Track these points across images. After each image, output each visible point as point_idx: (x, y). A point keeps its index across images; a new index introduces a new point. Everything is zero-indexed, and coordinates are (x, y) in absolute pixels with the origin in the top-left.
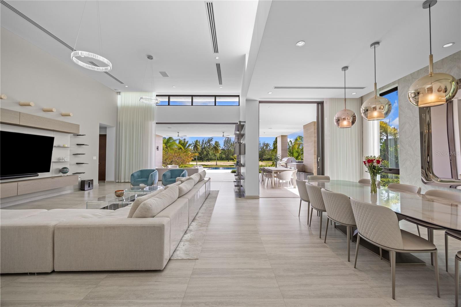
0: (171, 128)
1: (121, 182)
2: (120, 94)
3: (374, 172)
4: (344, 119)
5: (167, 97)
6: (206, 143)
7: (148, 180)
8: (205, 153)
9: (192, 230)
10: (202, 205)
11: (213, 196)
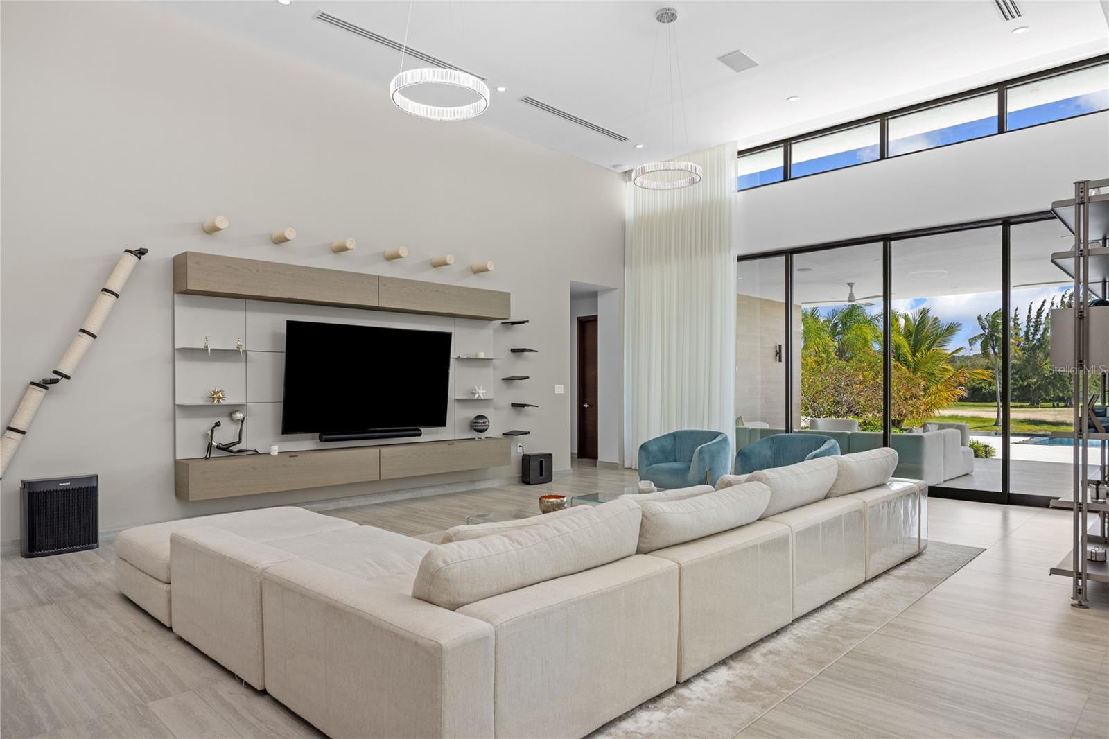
0: (811, 270)
1: (632, 469)
5: (781, 151)
7: (689, 470)
9: (690, 699)
10: (835, 600)
11: (924, 572)
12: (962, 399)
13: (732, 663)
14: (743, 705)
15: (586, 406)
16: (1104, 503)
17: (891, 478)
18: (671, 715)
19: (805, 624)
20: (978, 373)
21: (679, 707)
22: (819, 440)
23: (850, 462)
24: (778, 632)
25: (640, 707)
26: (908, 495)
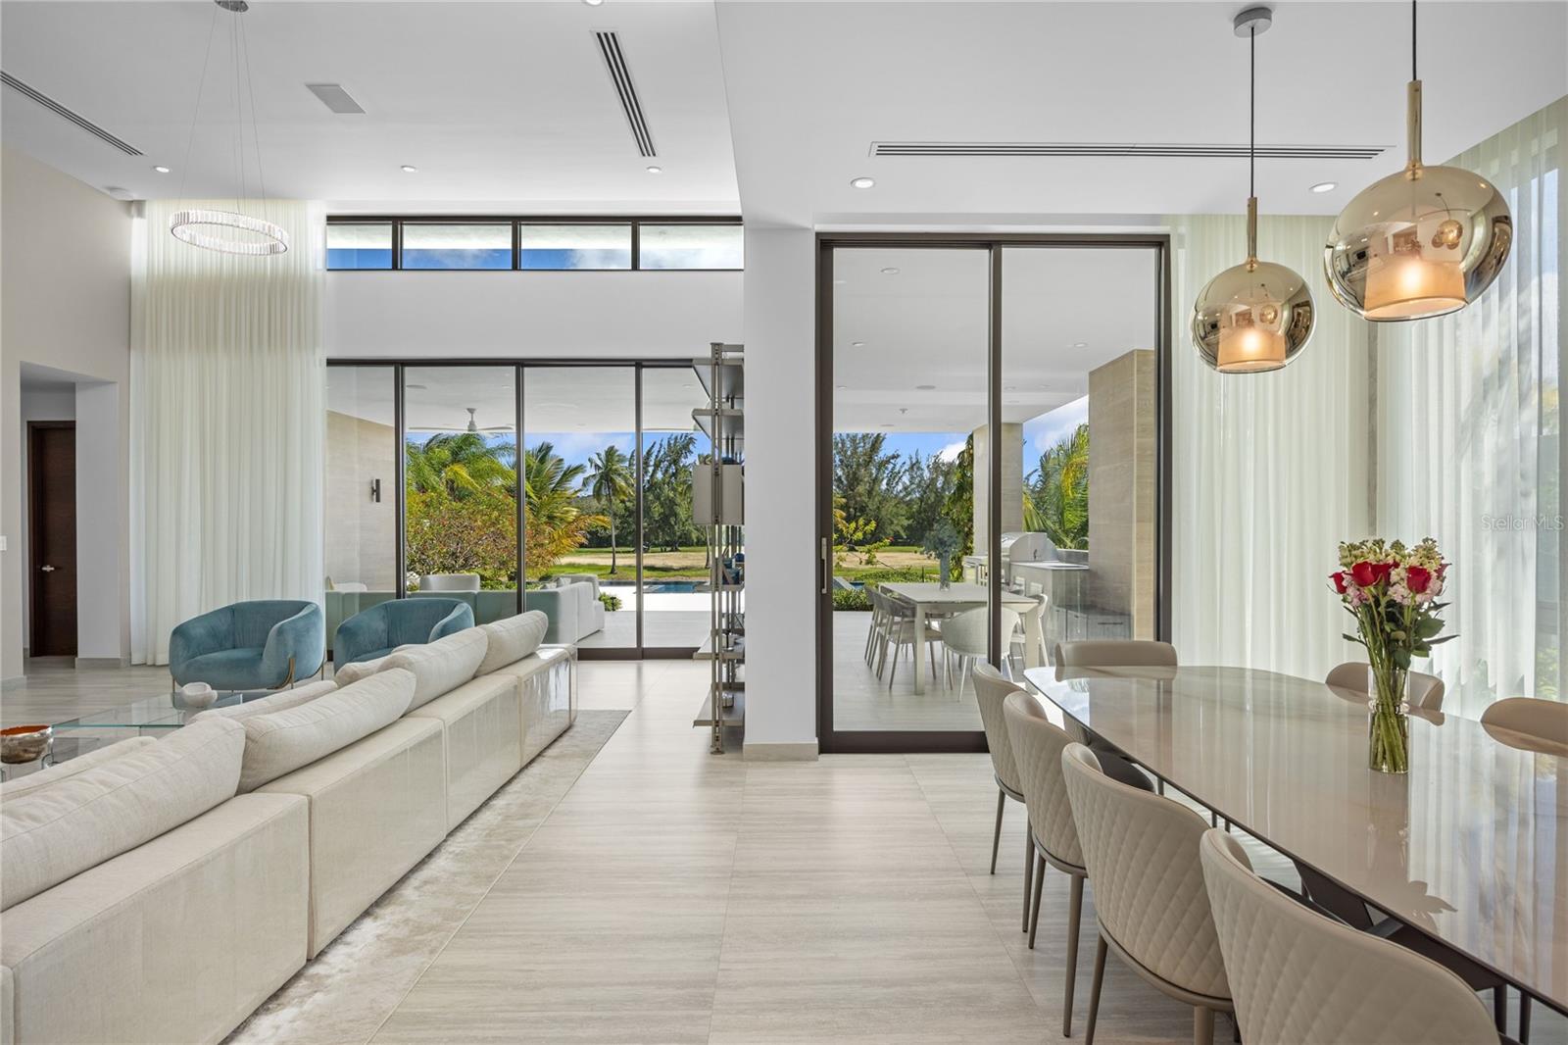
0: (423, 387)
1: (154, 665)
2: (140, 214)
3: (1390, 642)
4: (1246, 320)
5: (389, 229)
6: (660, 461)
7: (261, 659)
8: (657, 510)
9: (328, 976)
10: (490, 799)
11: (577, 746)
12: (582, 545)
13: (379, 911)
14: (403, 959)
15: (48, 569)
16: (732, 651)
17: (541, 645)
18: (306, 1007)
19: (461, 836)
20: (600, 520)
21: (316, 992)
22: (446, 605)
23: (501, 631)
24: (430, 856)
25: (256, 1013)
26: (560, 663)
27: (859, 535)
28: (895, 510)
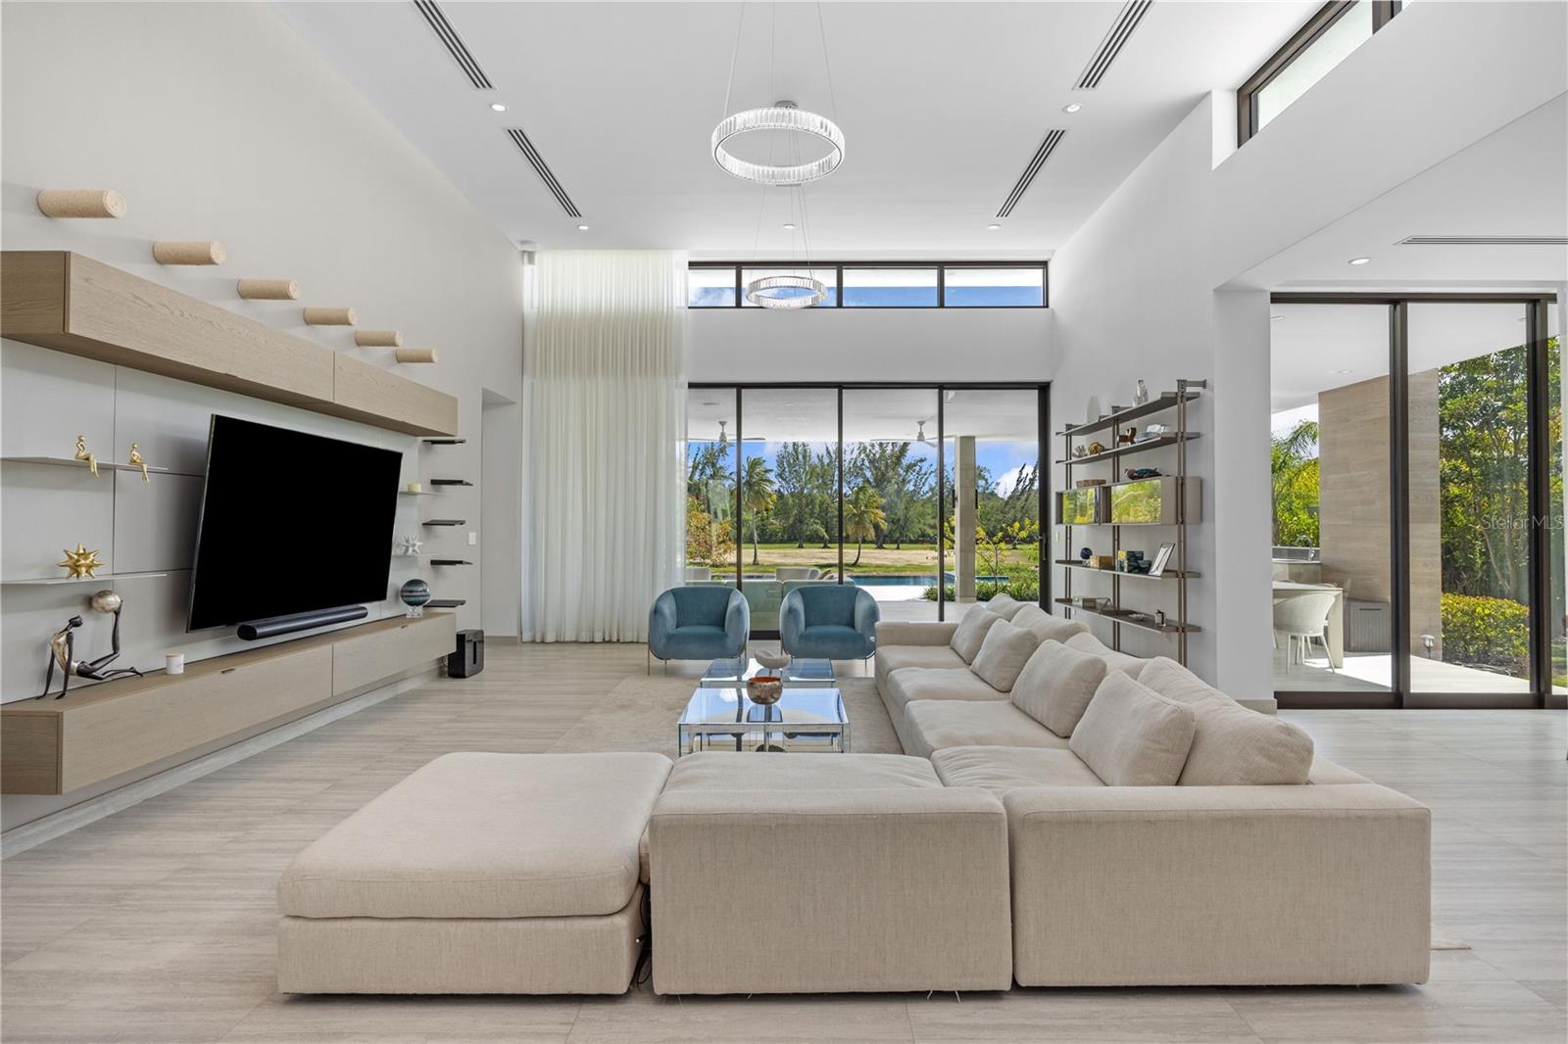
27: (1023, 534)
28: (921, 509)
